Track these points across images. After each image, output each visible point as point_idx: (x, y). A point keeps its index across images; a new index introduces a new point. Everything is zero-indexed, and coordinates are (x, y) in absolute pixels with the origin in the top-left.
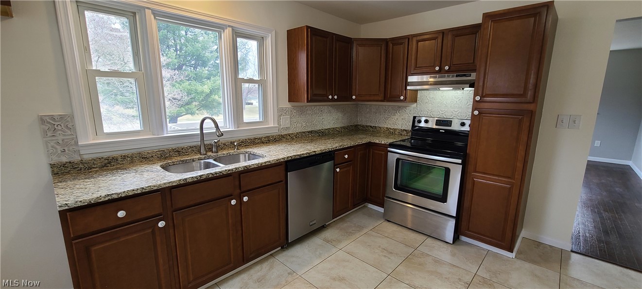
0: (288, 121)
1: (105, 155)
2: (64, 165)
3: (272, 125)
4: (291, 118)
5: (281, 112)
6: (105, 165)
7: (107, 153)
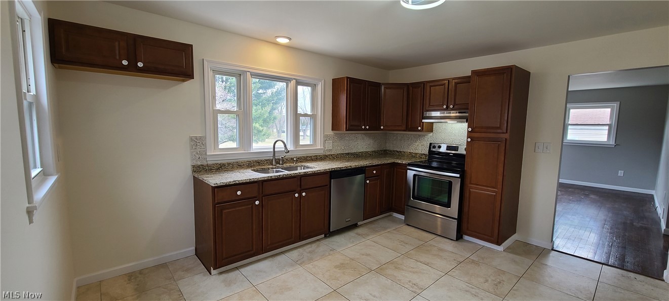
0: (331, 145)
1: (219, 162)
2: (199, 166)
3: (319, 147)
4: (333, 142)
5: (326, 138)
6: (219, 169)
7: (220, 160)
